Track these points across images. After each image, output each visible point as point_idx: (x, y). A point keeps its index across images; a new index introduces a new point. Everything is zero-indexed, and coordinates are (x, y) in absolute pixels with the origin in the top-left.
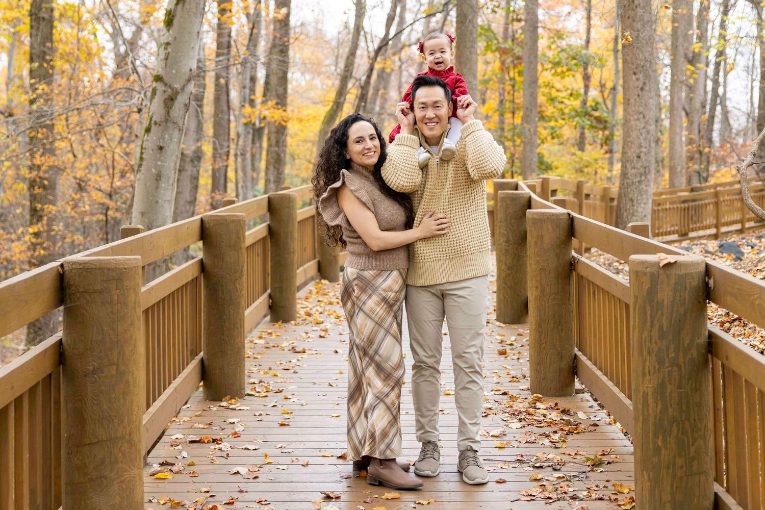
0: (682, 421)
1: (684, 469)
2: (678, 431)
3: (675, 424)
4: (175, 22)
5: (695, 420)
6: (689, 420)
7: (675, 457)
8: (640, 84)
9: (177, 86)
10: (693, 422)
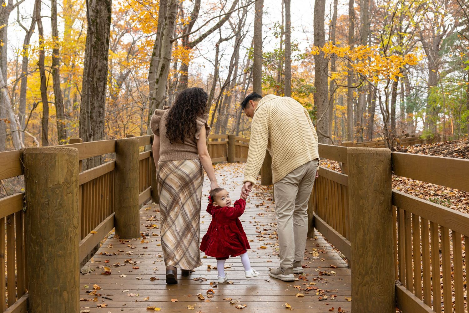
4: (159, 82)
8: (323, 100)
9: (160, 101)
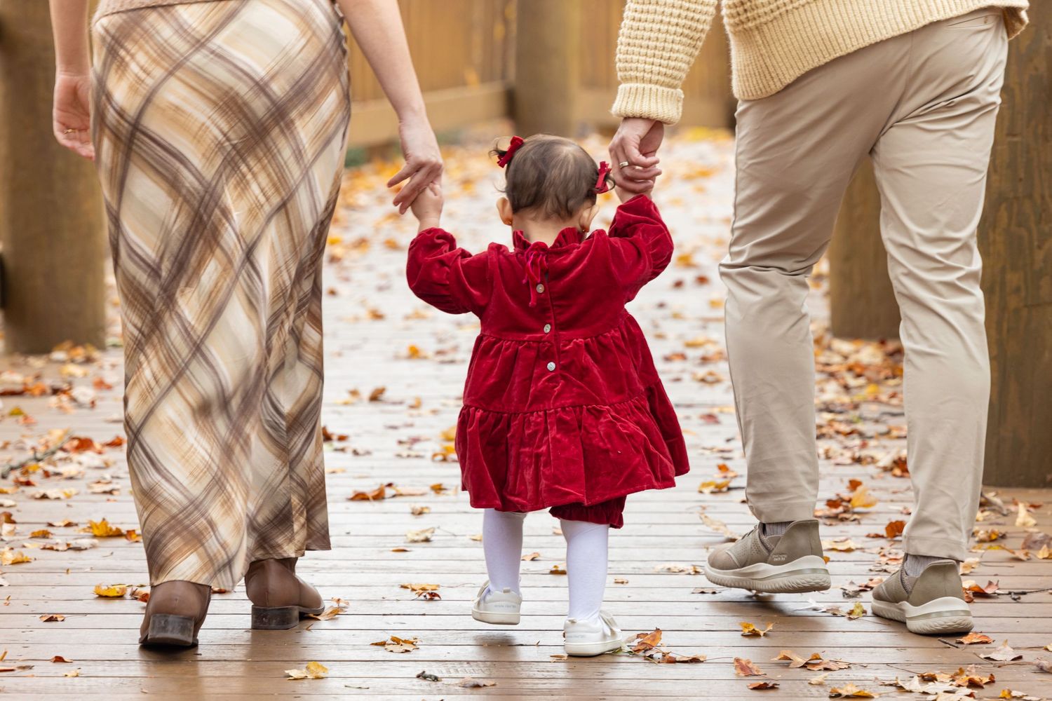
0: (1016, 198)
1: (1023, 294)
2: (1010, 218)
3: (1003, 206)
5: (1043, 197)
6: (1030, 196)
7: (1003, 271)
10: (1039, 201)
